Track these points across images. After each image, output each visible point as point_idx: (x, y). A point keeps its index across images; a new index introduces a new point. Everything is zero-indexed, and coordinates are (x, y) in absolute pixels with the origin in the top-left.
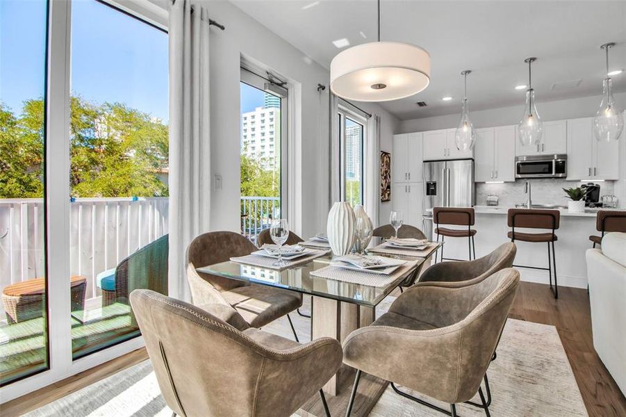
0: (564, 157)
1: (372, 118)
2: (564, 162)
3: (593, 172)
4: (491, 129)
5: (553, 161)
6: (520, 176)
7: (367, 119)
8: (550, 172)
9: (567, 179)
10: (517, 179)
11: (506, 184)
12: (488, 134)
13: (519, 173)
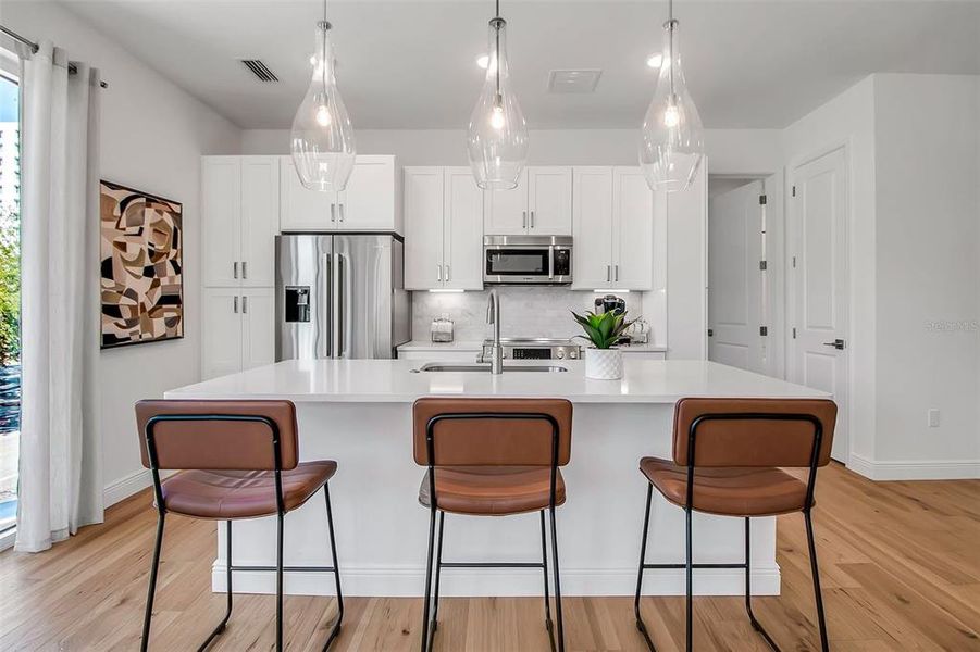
0: (568, 240)
1: (42, 58)
2: (567, 252)
3: (613, 274)
4: (437, 170)
5: (551, 247)
6: (491, 278)
7: (22, 58)
8: (545, 272)
9: (573, 287)
10: (487, 285)
11: (467, 296)
12: (431, 180)
13: (490, 271)
